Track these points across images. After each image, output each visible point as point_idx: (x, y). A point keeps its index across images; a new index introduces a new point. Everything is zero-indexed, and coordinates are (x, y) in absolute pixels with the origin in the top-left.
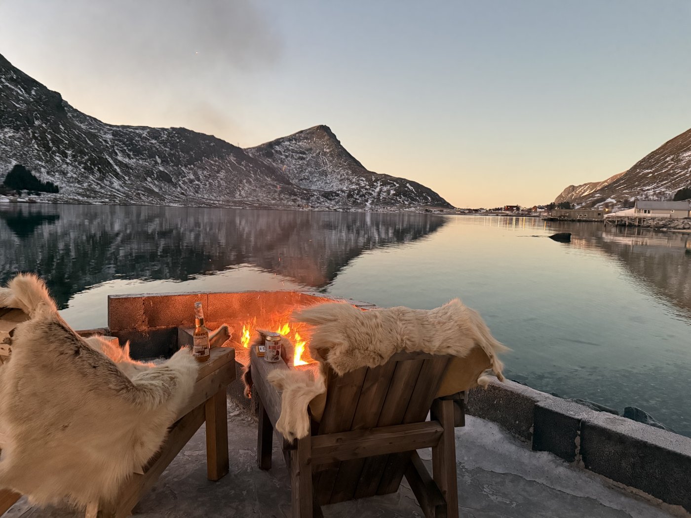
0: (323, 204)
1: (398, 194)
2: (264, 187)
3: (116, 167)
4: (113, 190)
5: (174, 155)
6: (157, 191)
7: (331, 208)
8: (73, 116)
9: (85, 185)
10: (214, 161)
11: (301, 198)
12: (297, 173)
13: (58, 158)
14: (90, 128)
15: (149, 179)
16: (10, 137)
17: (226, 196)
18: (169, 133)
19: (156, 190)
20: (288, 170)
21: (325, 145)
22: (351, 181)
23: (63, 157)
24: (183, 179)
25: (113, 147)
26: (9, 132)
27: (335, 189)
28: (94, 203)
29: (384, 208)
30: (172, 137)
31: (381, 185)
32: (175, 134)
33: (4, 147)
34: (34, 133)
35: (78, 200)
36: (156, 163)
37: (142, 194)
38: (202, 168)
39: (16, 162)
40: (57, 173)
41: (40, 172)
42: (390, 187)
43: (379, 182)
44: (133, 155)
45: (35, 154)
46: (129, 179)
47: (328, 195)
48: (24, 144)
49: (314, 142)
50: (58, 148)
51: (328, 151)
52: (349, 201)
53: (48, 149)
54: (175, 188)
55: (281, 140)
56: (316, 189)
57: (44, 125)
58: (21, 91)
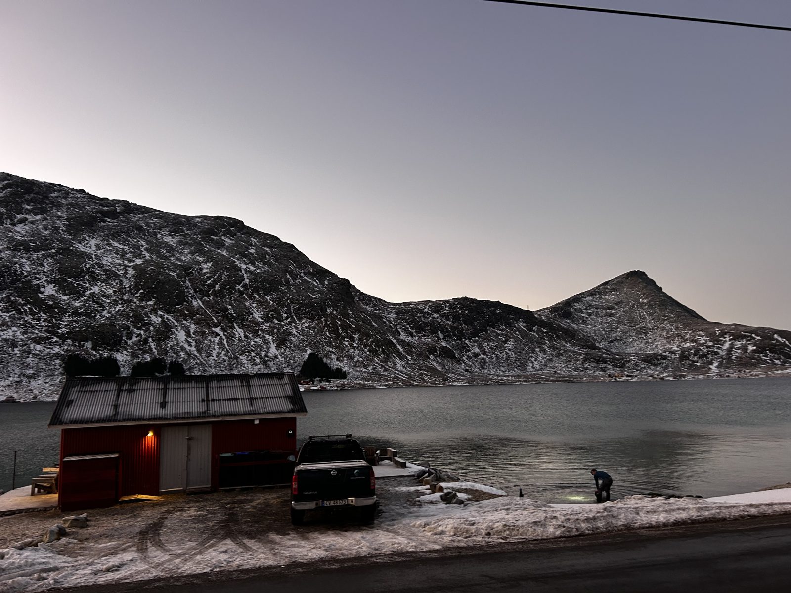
0: (645, 371)
1: (761, 349)
2: (562, 355)
3: (399, 347)
4: (397, 372)
5: (457, 328)
6: (440, 370)
7: (656, 376)
8: (360, 300)
9: (370, 368)
10: (501, 330)
11: (613, 365)
12: (605, 333)
13: (346, 343)
14: (375, 310)
15: (431, 357)
16: (306, 327)
17: (515, 369)
18: (451, 305)
19: (439, 368)
20: (593, 331)
21: (641, 294)
22: (682, 338)
23: (351, 341)
24: (468, 354)
25: (396, 326)
26: (306, 322)
27: (660, 350)
28: (379, 387)
29: (740, 371)
30: (454, 309)
31: (730, 340)
32: (457, 305)
33: (301, 337)
34: (326, 320)
35: (363, 385)
36: (439, 338)
37: (425, 374)
38: (488, 339)
39: (310, 351)
40: (345, 359)
41: (331, 359)
42: (747, 341)
43: (727, 336)
44: (416, 332)
45: (327, 341)
46: (411, 359)
47: (651, 360)
48: (318, 332)
49: (625, 293)
50: (347, 332)
51: (645, 301)
52: (683, 364)
53: (338, 335)
54: (459, 364)
55: (581, 296)
56: (634, 352)
57: (335, 312)
58: (317, 282)
